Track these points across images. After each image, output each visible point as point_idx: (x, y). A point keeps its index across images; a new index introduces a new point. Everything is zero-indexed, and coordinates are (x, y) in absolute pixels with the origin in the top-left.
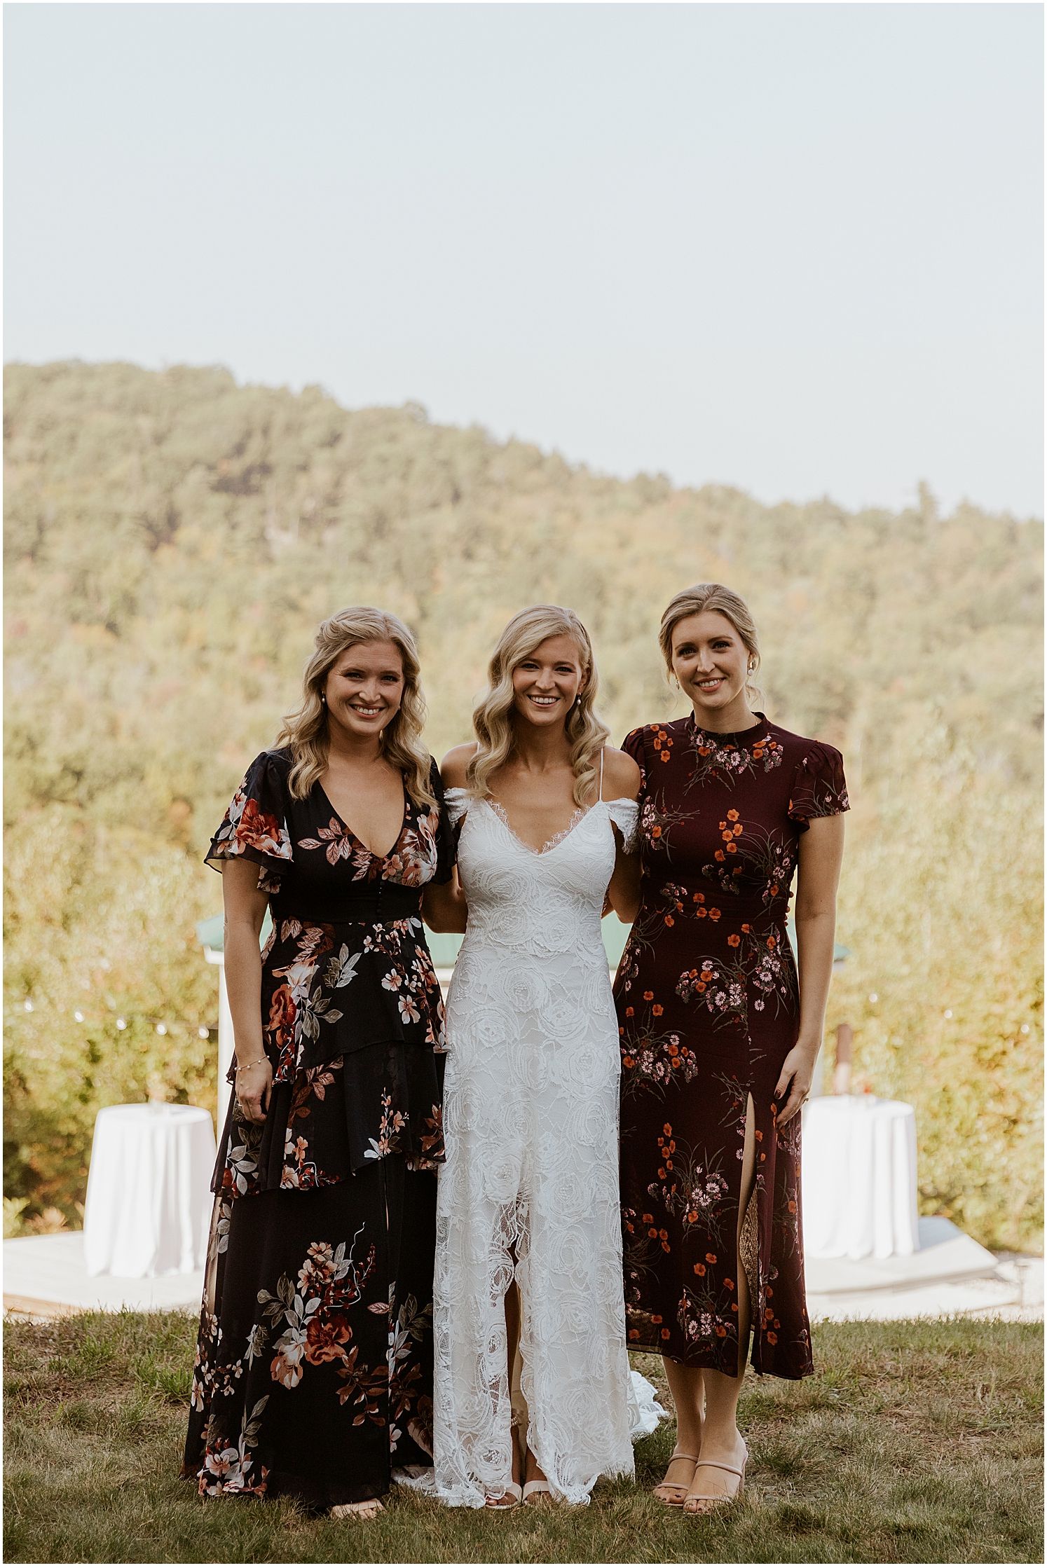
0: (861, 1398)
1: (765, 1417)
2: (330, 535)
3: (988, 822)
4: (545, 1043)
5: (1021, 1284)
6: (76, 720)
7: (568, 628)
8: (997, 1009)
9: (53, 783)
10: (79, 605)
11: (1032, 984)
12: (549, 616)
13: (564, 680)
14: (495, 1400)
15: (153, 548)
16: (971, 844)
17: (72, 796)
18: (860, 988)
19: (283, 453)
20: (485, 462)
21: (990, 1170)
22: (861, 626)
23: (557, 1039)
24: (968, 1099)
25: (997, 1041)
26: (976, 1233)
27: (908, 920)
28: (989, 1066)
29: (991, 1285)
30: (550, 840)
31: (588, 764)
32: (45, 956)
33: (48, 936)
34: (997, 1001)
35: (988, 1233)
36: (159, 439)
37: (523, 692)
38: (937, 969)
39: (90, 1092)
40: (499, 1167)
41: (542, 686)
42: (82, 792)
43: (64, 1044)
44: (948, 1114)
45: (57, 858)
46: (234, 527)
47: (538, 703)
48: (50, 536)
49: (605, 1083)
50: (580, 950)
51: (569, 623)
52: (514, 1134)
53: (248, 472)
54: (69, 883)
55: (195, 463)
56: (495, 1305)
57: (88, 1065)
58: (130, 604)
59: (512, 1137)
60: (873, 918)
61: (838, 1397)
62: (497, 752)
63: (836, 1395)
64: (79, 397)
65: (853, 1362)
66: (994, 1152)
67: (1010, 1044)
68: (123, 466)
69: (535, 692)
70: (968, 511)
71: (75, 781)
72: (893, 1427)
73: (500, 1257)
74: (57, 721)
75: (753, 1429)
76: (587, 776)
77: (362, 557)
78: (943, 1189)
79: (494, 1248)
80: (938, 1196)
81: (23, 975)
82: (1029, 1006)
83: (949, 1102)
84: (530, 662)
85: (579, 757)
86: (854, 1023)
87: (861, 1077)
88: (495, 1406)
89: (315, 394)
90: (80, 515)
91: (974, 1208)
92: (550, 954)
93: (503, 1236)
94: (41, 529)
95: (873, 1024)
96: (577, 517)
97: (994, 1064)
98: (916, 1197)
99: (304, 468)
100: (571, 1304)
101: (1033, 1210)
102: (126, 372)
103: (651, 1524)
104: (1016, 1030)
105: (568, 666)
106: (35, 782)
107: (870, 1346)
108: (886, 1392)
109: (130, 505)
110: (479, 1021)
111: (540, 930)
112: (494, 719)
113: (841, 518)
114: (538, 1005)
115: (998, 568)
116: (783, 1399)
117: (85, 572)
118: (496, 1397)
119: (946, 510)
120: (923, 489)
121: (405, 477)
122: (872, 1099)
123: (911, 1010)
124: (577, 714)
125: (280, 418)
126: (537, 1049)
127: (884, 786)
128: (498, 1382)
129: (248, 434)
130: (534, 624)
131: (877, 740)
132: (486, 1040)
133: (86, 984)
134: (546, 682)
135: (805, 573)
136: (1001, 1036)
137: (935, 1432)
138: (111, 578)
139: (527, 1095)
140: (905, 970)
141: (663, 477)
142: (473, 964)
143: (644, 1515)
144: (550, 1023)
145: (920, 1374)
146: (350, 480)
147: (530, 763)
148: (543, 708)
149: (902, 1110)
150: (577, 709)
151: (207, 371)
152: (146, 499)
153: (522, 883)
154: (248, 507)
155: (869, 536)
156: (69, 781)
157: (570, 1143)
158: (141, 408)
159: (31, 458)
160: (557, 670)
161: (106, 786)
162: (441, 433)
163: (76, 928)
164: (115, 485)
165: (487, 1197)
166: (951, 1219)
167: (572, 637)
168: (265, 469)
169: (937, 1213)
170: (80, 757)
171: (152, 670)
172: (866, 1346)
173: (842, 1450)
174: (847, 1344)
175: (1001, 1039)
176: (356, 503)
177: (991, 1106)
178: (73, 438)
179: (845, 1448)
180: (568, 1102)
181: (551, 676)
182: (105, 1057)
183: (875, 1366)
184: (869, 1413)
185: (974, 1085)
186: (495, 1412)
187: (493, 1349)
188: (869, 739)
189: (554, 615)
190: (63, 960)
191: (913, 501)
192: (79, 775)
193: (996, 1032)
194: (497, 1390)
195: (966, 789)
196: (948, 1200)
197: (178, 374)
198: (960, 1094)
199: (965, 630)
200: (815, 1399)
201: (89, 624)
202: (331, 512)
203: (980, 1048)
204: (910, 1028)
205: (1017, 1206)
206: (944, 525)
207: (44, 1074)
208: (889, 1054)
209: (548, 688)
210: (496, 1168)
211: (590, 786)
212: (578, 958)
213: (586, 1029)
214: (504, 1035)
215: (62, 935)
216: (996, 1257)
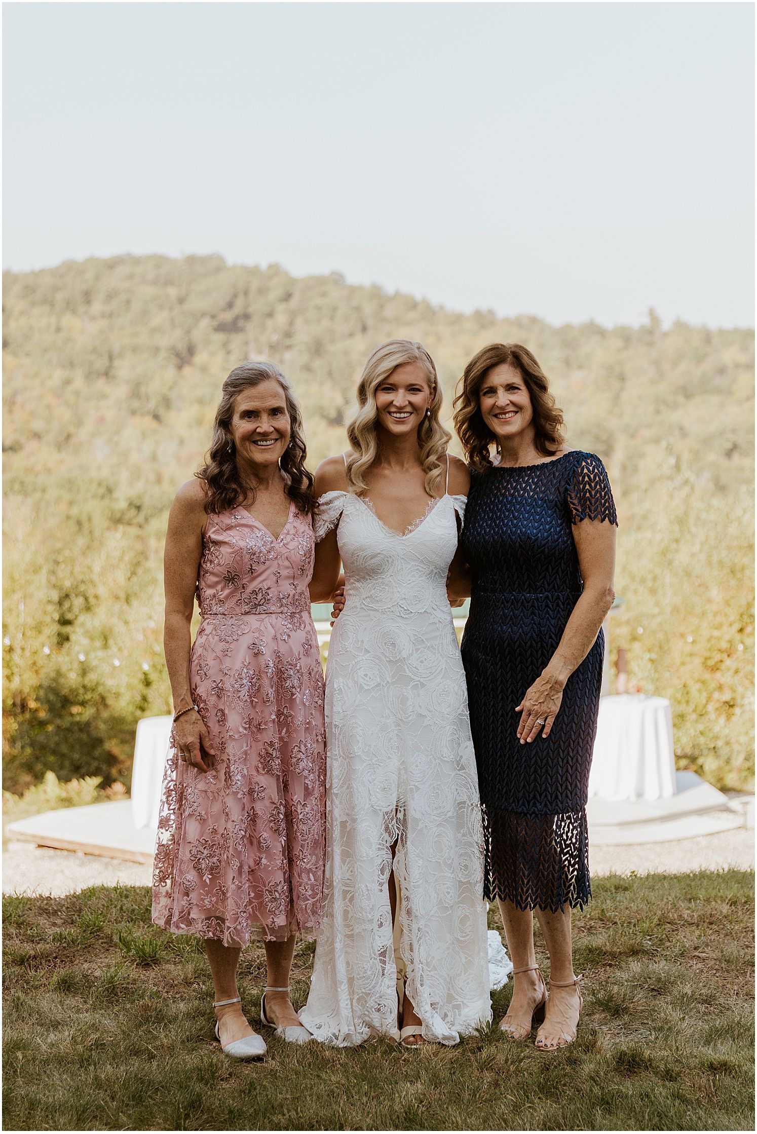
0: (668, 944)
1: (595, 963)
2: (287, 356)
3: (704, 516)
4: (412, 684)
5: (745, 814)
6: (136, 474)
7: (416, 357)
8: (716, 633)
9: (123, 514)
10: (136, 404)
11: (738, 617)
12: (401, 349)
13: (417, 399)
14: (383, 965)
15: (180, 367)
16: (693, 529)
17: (135, 521)
18: (628, 622)
19: (257, 307)
20: (381, 307)
21: (716, 738)
22: (616, 400)
23: (421, 680)
24: (700, 691)
25: (717, 654)
26: (713, 780)
27: (655, 579)
28: (712, 670)
29: (725, 815)
30: (411, 524)
31: (436, 462)
32: (115, 620)
33: (117, 608)
34: (716, 628)
35: (720, 780)
36: (181, 301)
37: (383, 410)
38: (676, 610)
39: (146, 705)
40: (380, 782)
41: (398, 404)
42: (141, 519)
43: (128, 675)
44: (688, 702)
45: (121, 559)
46: (229, 353)
47: (396, 418)
48: (117, 363)
49: (459, 711)
50: (435, 610)
51: (416, 353)
52: (391, 756)
53: (236, 319)
54: (129, 574)
55: (204, 314)
56: (381, 891)
57: (144, 687)
58: (167, 402)
59: (389, 758)
60: (633, 578)
61: (650, 943)
62: (368, 456)
63: (649, 942)
64: (131, 277)
65: (659, 913)
66: (719, 725)
67: (725, 655)
68: (159, 318)
69: (393, 409)
70: (680, 325)
71: (137, 512)
72: (695, 967)
73: (385, 853)
74: (124, 475)
75: (587, 974)
76: (435, 472)
77: (308, 368)
78: (688, 751)
79: (380, 847)
80: (685, 756)
81: (102, 633)
82: (736, 631)
83: (687, 693)
84: (388, 386)
85: (427, 458)
86: (624, 645)
87: (634, 682)
88: (383, 970)
89: (275, 270)
90: (135, 349)
91: (710, 764)
92: (413, 614)
93: (386, 836)
94: (111, 358)
95: (637, 646)
96: (439, 338)
97: (715, 669)
98: (673, 757)
99: (270, 315)
100: (444, 884)
101: (747, 764)
102: (159, 260)
103: (512, 1068)
104: (729, 646)
105: (417, 387)
106: (112, 513)
107: (670, 898)
108: (687, 938)
109: (164, 341)
110: (359, 669)
111: (404, 596)
112: (362, 431)
113: (602, 333)
114: (404, 654)
115: (700, 359)
116: (608, 948)
117: (138, 385)
118: (384, 962)
119: (666, 325)
120: (652, 313)
121: (332, 318)
122: (642, 696)
123: (660, 636)
124: (427, 423)
125: (254, 285)
126: (406, 689)
127: (634, 496)
128: (385, 951)
129: (235, 296)
130: (389, 355)
131: (629, 468)
132: (365, 684)
133: (140, 637)
134: (400, 401)
135: (580, 367)
136: (719, 650)
137: (728, 971)
138: (155, 387)
139: (398, 725)
140: (656, 611)
141: (491, 312)
142: (351, 624)
143: (506, 1061)
144: (415, 668)
145: (710, 921)
146: (299, 321)
147: (392, 464)
148: (401, 421)
149: (661, 703)
150: (427, 420)
151: (210, 258)
152: (173, 338)
153: (390, 560)
154: (237, 340)
155: (619, 343)
156: (133, 512)
157: (435, 760)
158: (169, 282)
159: (103, 316)
160: (409, 391)
161: (155, 514)
162: (353, 290)
163: (135, 603)
164: (155, 330)
165: (373, 807)
166: (696, 772)
167: (419, 364)
168: (247, 317)
169: (686, 768)
170: (139, 497)
171: (182, 442)
172: (667, 899)
173: (658, 991)
174: (652, 897)
175: (719, 652)
176: (303, 335)
177: (716, 695)
178: (128, 302)
179: (659, 989)
180: (432, 728)
181: (404, 396)
182: (154, 683)
183: (675, 915)
184: (675, 956)
185: (703, 682)
186: (383, 975)
187: (381, 925)
188: (624, 468)
189: (404, 346)
190: (126, 623)
191: (646, 320)
192: (139, 508)
193: (716, 648)
194: (385, 957)
195: (688, 496)
196: (693, 759)
197: (191, 260)
198: (694, 688)
199: (681, 399)
200: (633, 946)
201: (143, 415)
202: (288, 342)
203: (706, 659)
204: (660, 647)
205: (738, 761)
206: (665, 335)
207: (117, 695)
208: (649, 665)
209: (402, 405)
210: (378, 783)
211: (438, 479)
212: (433, 616)
213: (444, 669)
214: (379, 680)
215: (125, 607)
216: (727, 796)
